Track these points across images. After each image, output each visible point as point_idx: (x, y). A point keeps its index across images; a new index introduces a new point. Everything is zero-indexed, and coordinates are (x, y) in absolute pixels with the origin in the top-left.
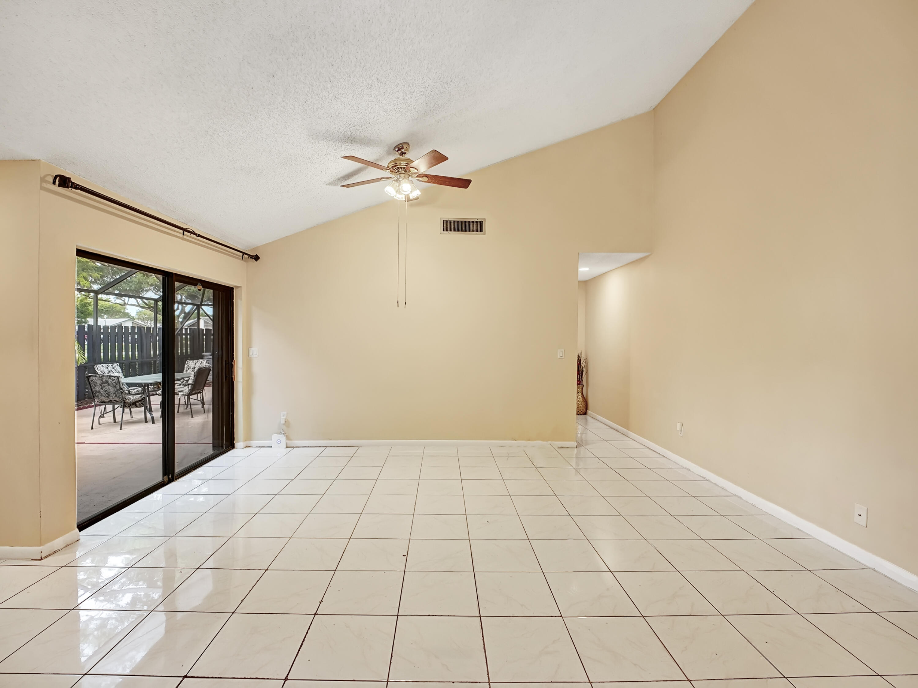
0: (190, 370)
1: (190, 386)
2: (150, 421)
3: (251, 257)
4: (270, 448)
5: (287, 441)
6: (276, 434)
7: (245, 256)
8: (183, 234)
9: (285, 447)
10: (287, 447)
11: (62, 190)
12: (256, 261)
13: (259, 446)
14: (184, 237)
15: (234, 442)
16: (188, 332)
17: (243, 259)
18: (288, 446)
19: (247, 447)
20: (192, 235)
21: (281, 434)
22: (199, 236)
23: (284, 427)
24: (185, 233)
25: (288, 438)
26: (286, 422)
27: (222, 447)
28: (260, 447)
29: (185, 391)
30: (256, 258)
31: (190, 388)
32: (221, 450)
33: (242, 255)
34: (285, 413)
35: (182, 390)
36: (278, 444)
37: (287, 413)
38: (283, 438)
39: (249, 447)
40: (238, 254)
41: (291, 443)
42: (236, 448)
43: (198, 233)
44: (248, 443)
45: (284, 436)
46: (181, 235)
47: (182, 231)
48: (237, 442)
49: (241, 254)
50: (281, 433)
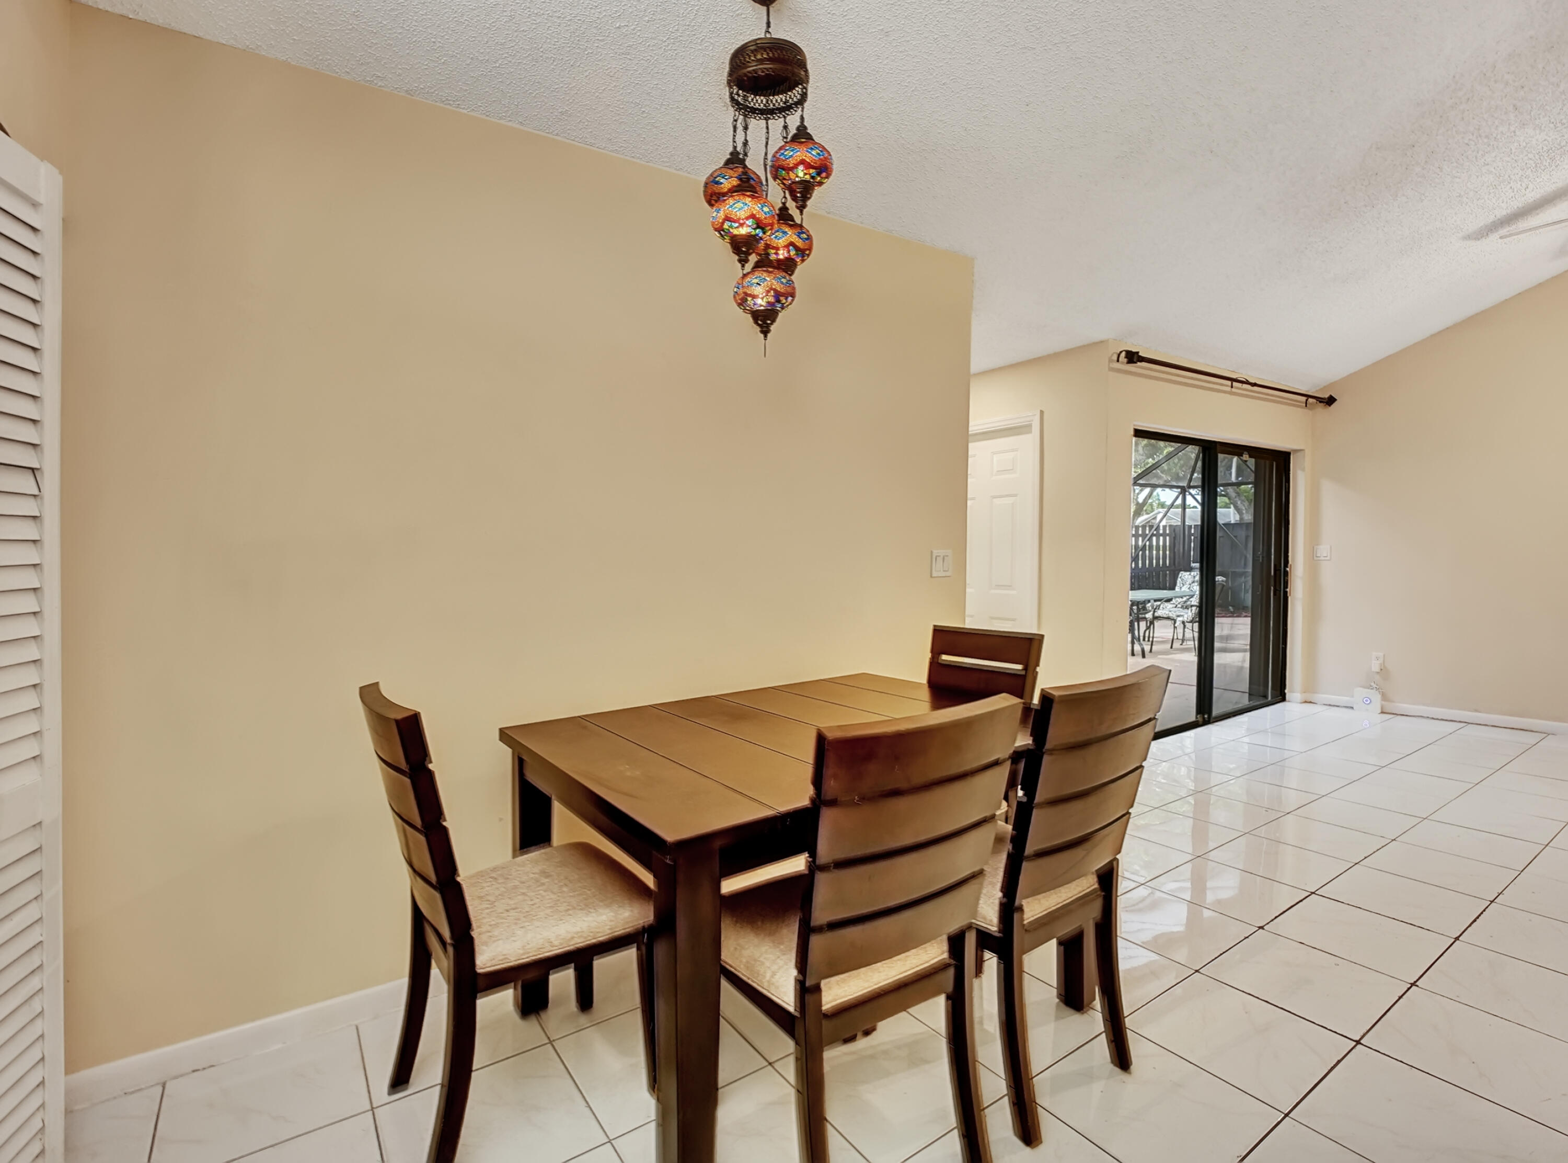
0: (1185, 586)
1: (1194, 608)
2: (1138, 655)
3: (1320, 400)
4: (1350, 710)
5: (1383, 703)
6: (1361, 687)
7: (1310, 400)
8: (1232, 387)
9: (1380, 711)
10: (1382, 712)
11: (1131, 367)
12: (1330, 405)
13: (1328, 703)
14: (1233, 390)
15: (1286, 691)
16: (1168, 532)
17: (1306, 406)
18: (1385, 711)
19: (1306, 702)
20: (1245, 386)
21: (1372, 689)
22: (1255, 385)
23: (1377, 677)
24: (1234, 384)
25: (1384, 697)
26: (1381, 670)
27: (1265, 697)
28: (1330, 705)
29: (1186, 616)
30: (1330, 401)
31: (1193, 612)
32: (1262, 702)
33: (1305, 401)
34: (1381, 654)
35: (1182, 614)
36: (1366, 705)
37: (1384, 655)
38: (1377, 698)
39: (1311, 702)
40: (1291, 398)
41: (1389, 707)
42: (1289, 701)
43: (1253, 382)
44: (1309, 697)
45: (1377, 692)
46: (1229, 389)
47: (1229, 383)
48: (1291, 691)
49: (1304, 399)
50: (1370, 687)
